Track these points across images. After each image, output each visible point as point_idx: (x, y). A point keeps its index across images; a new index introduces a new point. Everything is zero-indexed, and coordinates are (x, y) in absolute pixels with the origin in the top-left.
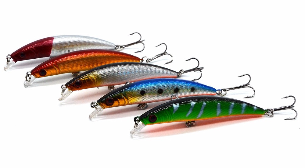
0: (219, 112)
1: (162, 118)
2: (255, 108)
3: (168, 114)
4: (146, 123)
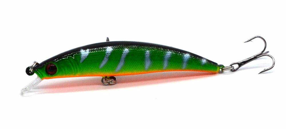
0: (148, 63)
1: (65, 70)
2: (204, 61)
3: (74, 65)
4: (42, 75)
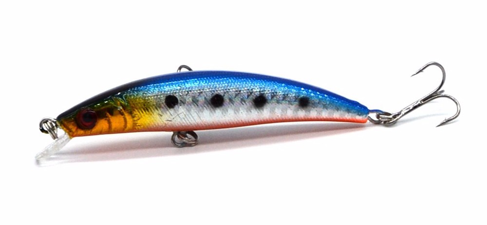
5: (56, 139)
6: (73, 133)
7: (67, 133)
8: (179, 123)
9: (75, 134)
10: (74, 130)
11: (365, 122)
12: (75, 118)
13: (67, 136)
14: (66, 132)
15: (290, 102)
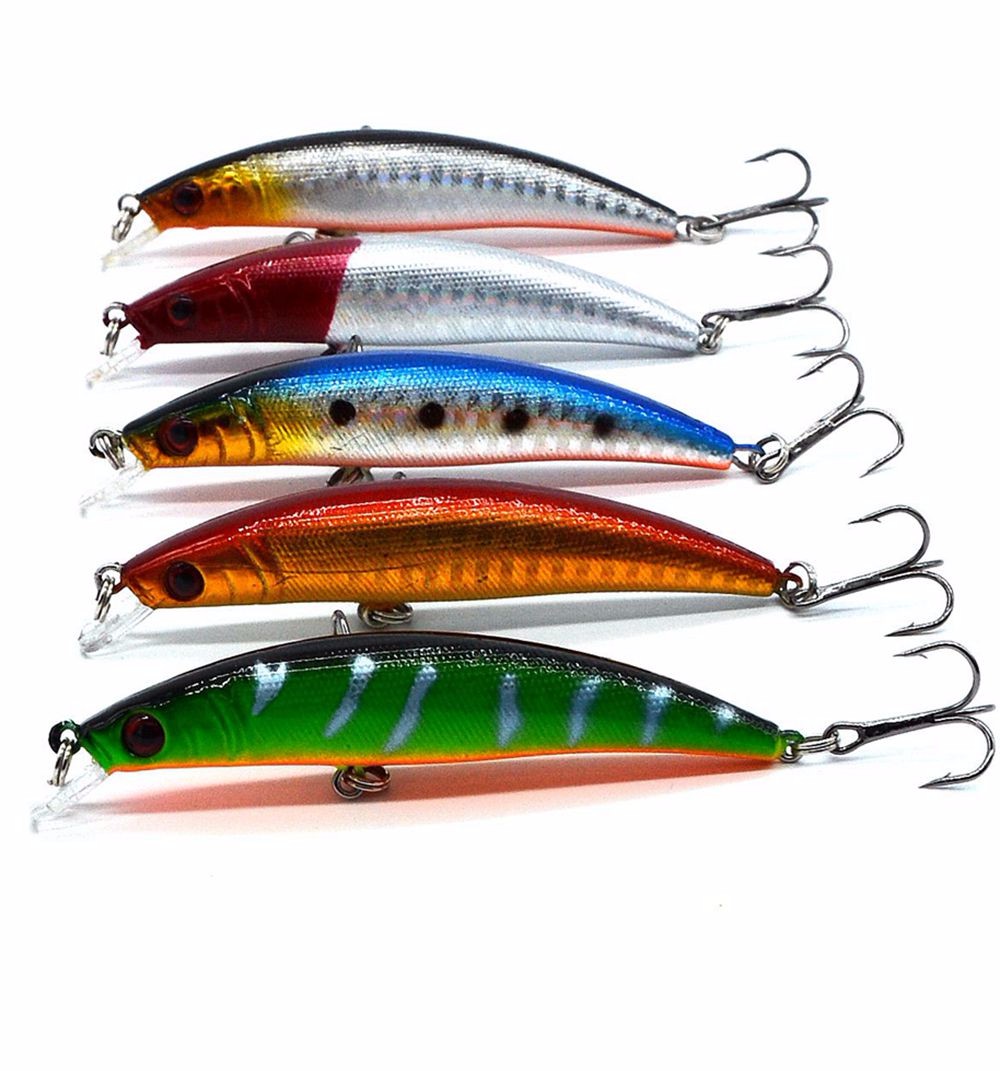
2: (726, 715)
5: (121, 469)
6: (152, 461)
7: (139, 462)
8: (355, 454)
9: (155, 463)
10: (153, 456)
11: (726, 468)
12: (156, 434)
13: (140, 466)
14: (138, 459)
15: (576, 426)
